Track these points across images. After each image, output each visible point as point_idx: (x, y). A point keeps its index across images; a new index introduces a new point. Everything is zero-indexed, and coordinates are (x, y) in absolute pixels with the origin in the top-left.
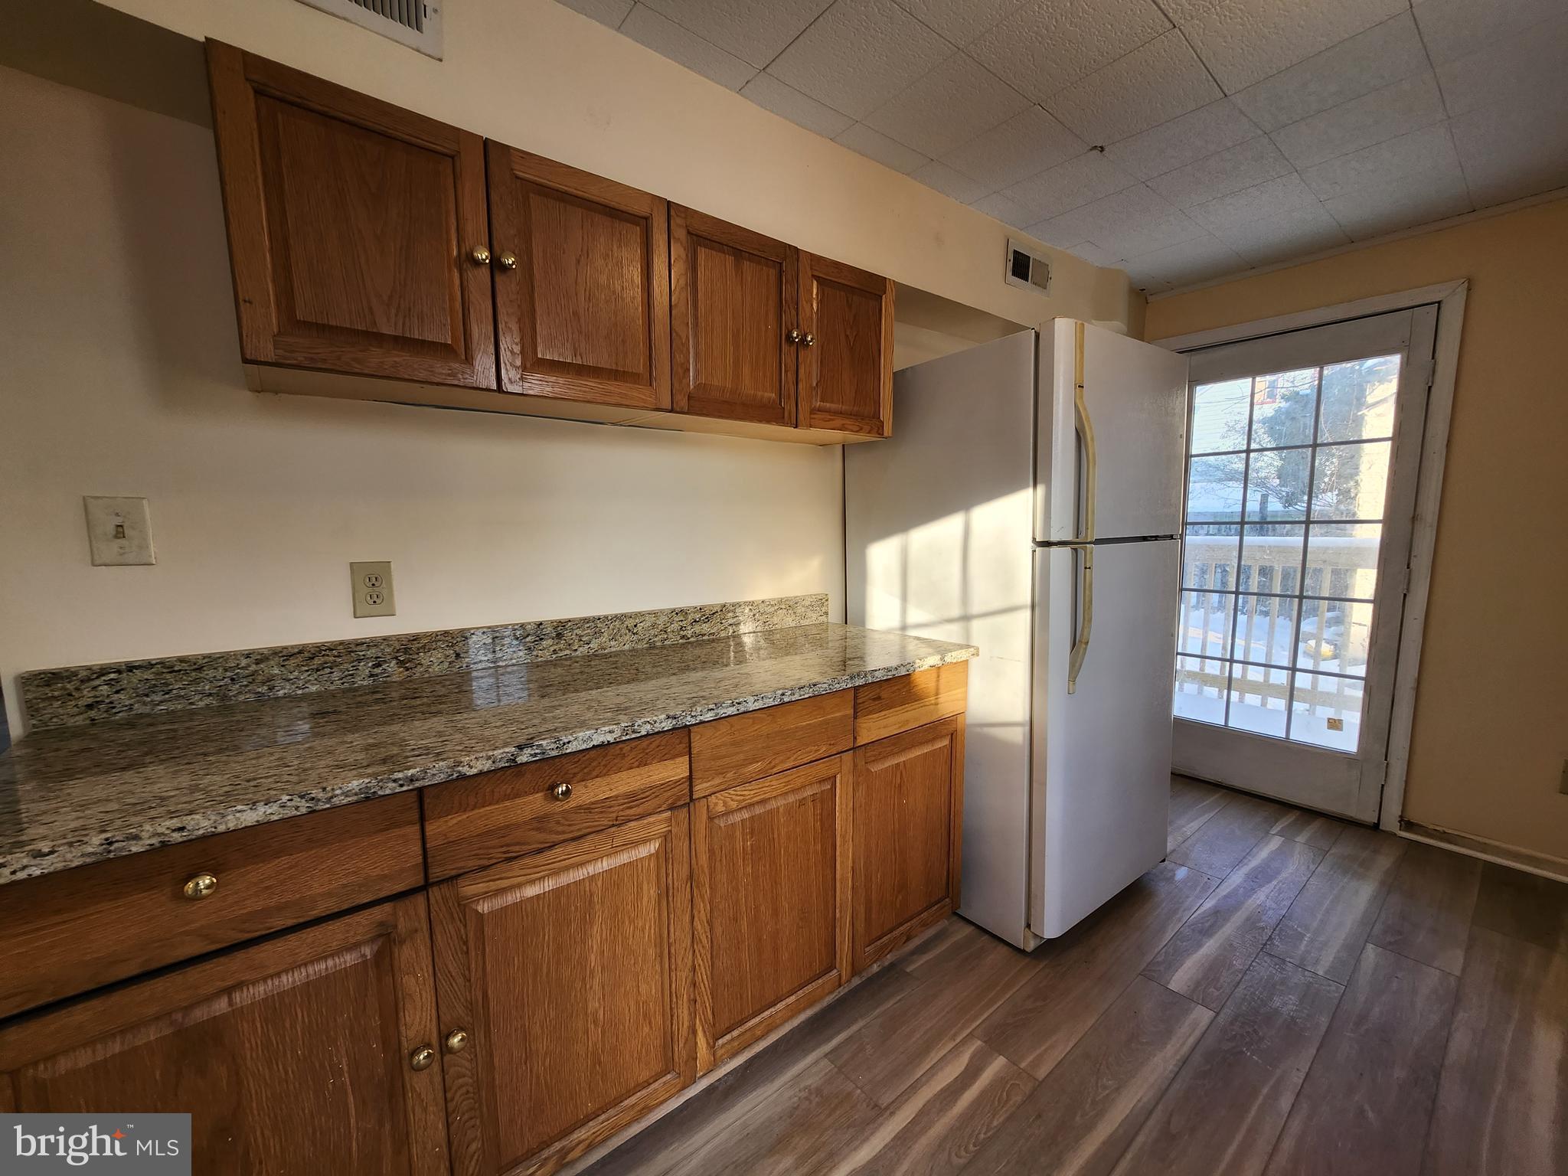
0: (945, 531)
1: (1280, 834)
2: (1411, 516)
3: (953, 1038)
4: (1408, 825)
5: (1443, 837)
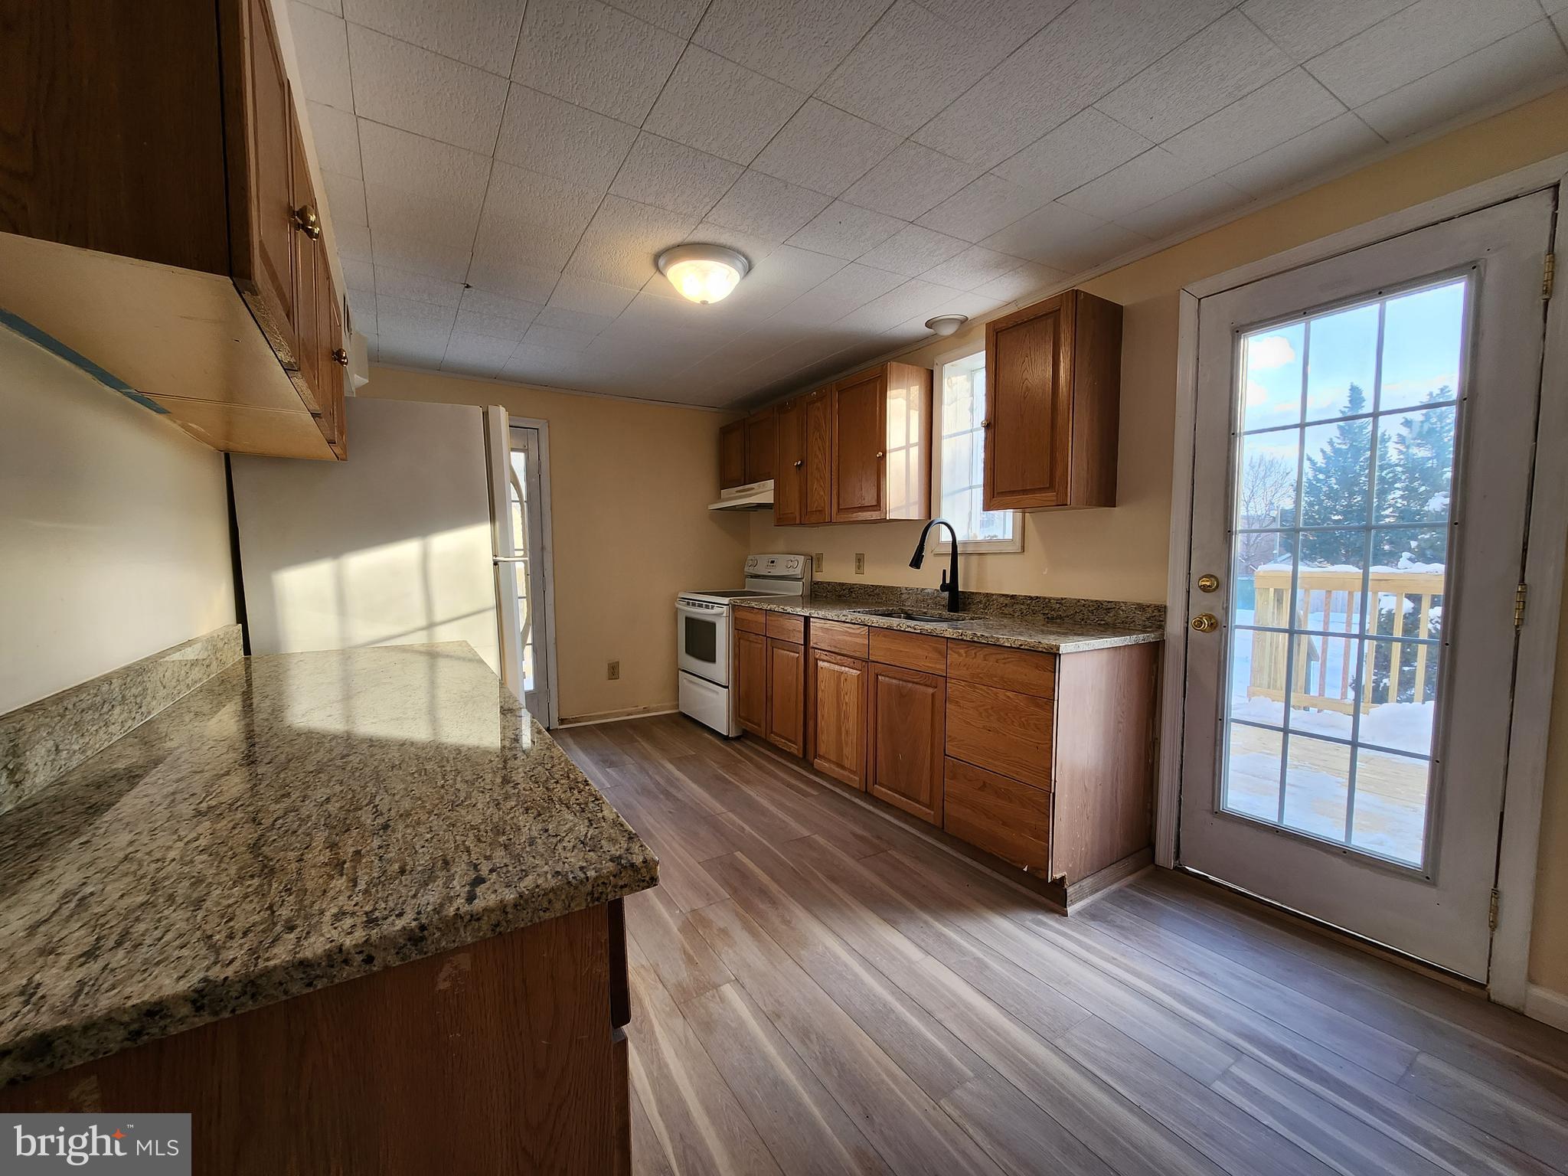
2: (540, 547)
4: (562, 721)
5: (576, 720)
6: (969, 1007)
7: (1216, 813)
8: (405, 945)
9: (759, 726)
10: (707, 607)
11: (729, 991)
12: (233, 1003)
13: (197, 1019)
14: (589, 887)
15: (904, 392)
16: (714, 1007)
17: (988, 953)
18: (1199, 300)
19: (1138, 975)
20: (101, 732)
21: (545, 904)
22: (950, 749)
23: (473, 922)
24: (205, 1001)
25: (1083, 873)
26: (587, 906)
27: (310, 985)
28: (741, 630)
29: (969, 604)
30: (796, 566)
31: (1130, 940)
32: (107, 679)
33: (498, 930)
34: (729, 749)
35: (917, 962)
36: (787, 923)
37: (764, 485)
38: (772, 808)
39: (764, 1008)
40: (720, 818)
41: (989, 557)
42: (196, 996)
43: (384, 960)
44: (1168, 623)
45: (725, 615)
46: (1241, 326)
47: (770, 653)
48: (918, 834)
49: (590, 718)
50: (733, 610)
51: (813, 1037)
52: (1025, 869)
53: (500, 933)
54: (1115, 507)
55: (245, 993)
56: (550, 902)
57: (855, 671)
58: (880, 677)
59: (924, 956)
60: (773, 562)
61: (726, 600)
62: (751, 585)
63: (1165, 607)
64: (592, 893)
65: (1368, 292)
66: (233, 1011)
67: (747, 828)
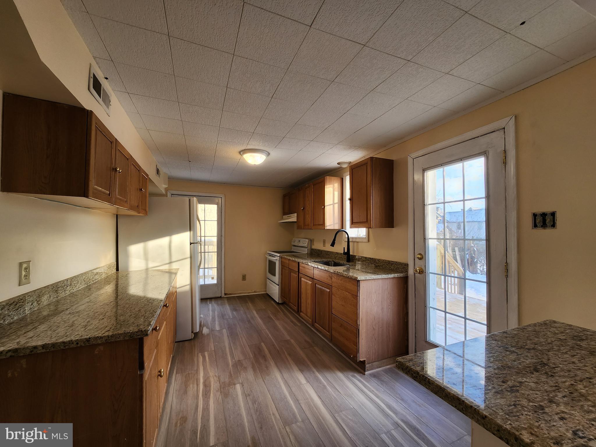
0: (164, 241)
1: (210, 303)
2: (221, 235)
3: (195, 356)
4: (225, 294)
5: (230, 294)
6: (312, 400)
7: (426, 342)
8: (85, 341)
9: (287, 300)
10: (274, 257)
11: (238, 387)
12: (50, 348)
13: (43, 350)
14: (130, 334)
15: (332, 186)
16: (231, 390)
17: (329, 384)
18: (413, 159)
19: (378, 397)
20: (63, 293)
21: (118, 337)
22: (333, 312)
23: (101, 339)
24: (45, 347)
25: (374, 360)
26: (129, 339)
27: (65, 347)
28: (283, 266)
29: (354, 259)
30: (305, 243)
31: (383, 385)
32: (67, 280)
33: (107, 341)
34: (277, 307)
35: (303, 384)
36: (267, 367)
37: (294, 215)
38: (282, 329)
39: (246, 393)
40: (263, 332)
41: (359, 243)
42: (43, 346)
43: (81, 344)
44: (409, 270)
45: (278, 260)
46: (425, 168)
47: (290, 274)
48: (328, 342)
49: (235, 294)
50: (281, 259)
51: (257, 403)
52: (352, 356)
53: (107, 342)
54: (393, 228)
55: (52, 347)
56: (120, 336)
57: (310, 282)
58: (316, 285)
59: (306, 382)
60: (299, 241)
61: (278, 255)
62: (294, 249)
63: (408, 264)
64: (130, 336)
65: (458, 159)
66: (49, 350)
67: (270, 335)
